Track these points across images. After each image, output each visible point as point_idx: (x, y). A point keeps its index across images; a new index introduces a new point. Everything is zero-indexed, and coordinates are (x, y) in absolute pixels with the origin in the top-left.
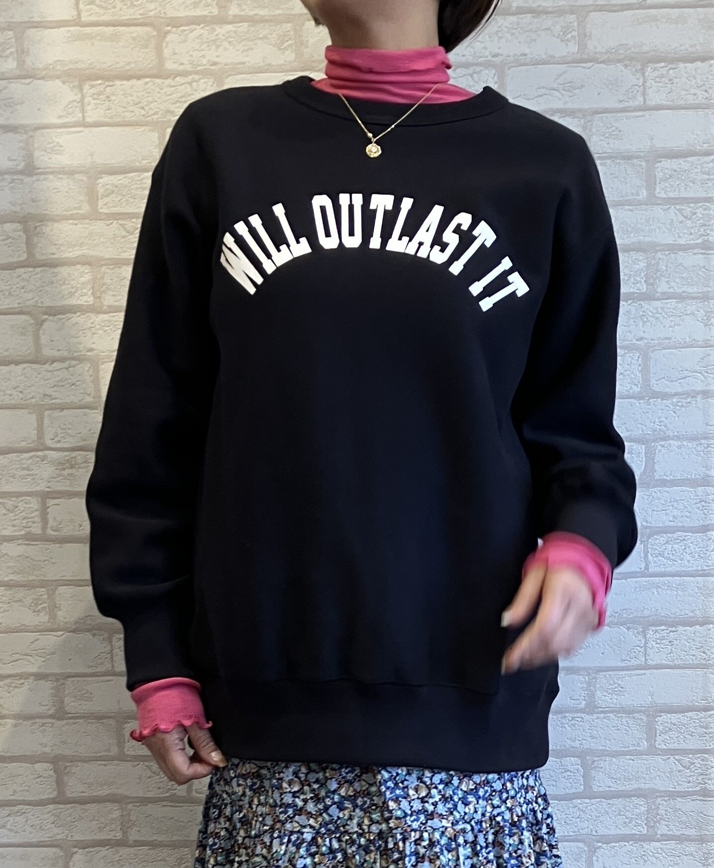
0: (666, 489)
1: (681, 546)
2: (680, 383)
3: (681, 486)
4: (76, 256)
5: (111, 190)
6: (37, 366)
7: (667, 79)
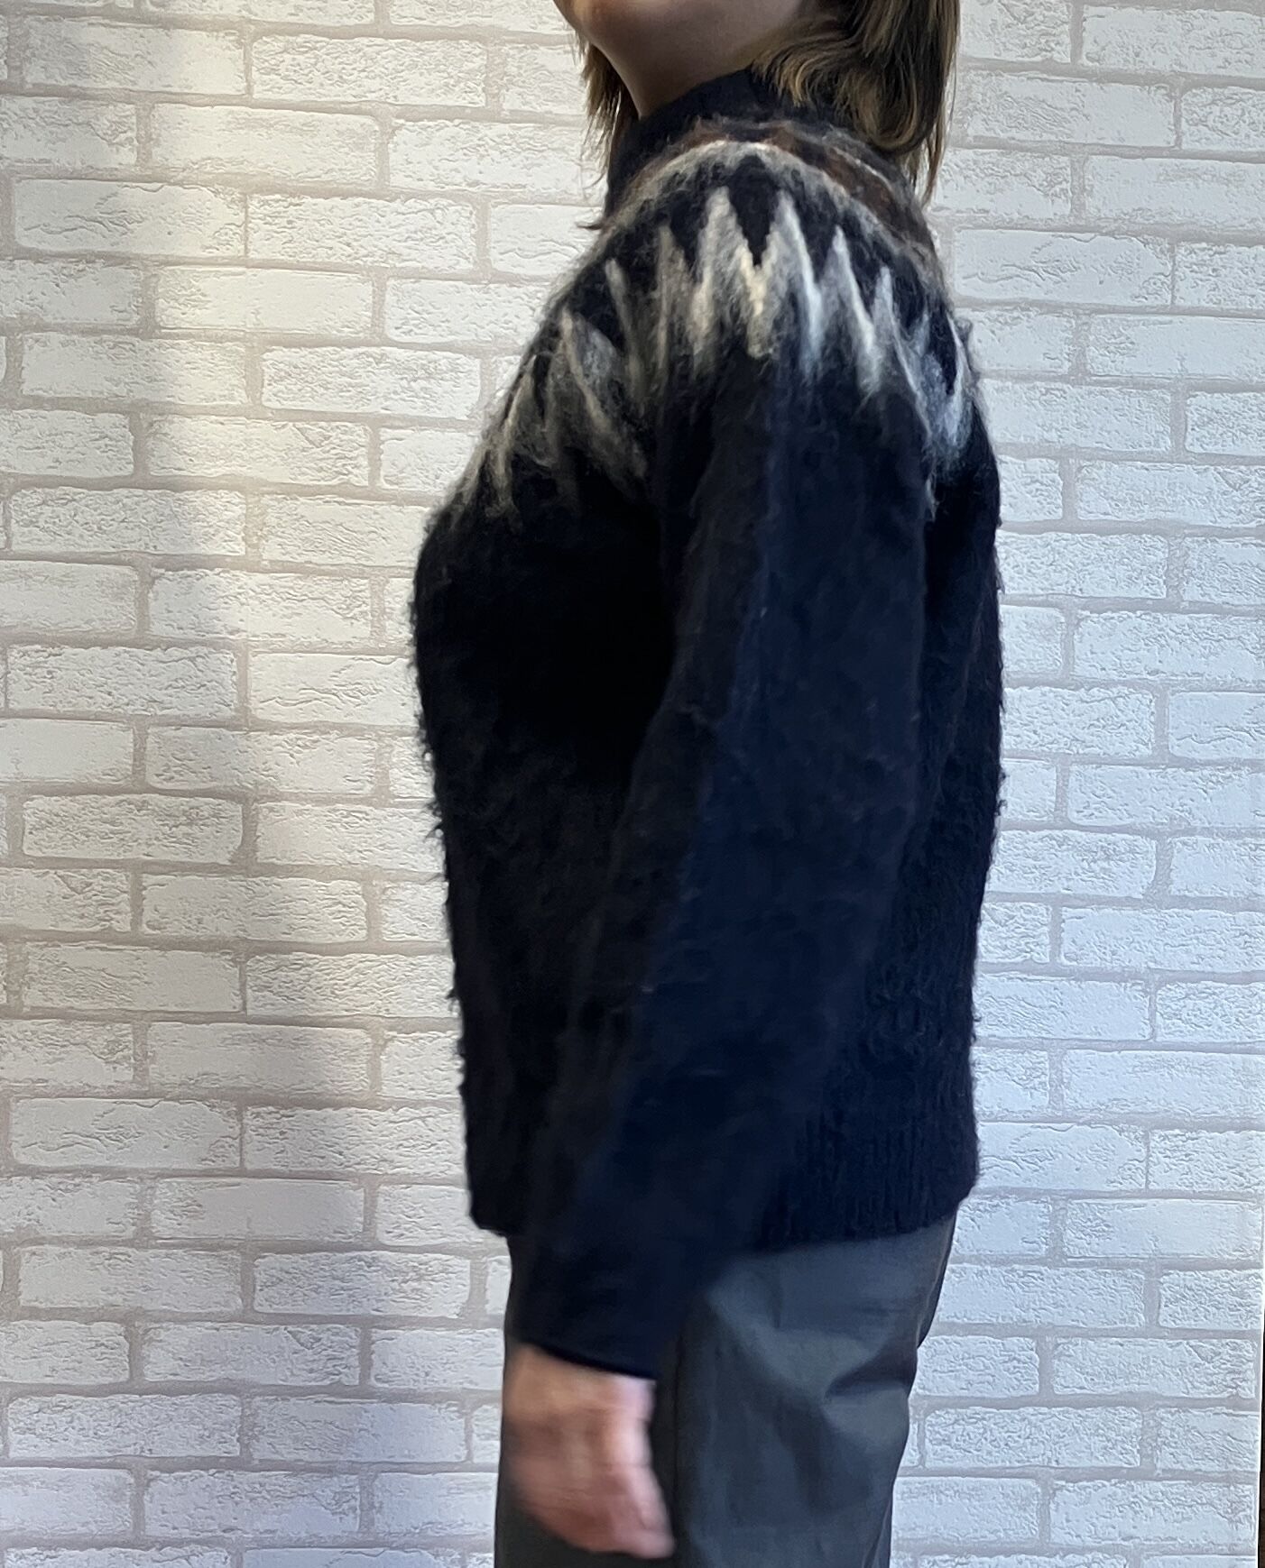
0: (1189, 912)
1: (1210, 1003)
2: (1214, 746)
3: (1212, 908)
4: (218, 475)
5: (286, 373)
6: (140, 652)
7: (1210, 268)
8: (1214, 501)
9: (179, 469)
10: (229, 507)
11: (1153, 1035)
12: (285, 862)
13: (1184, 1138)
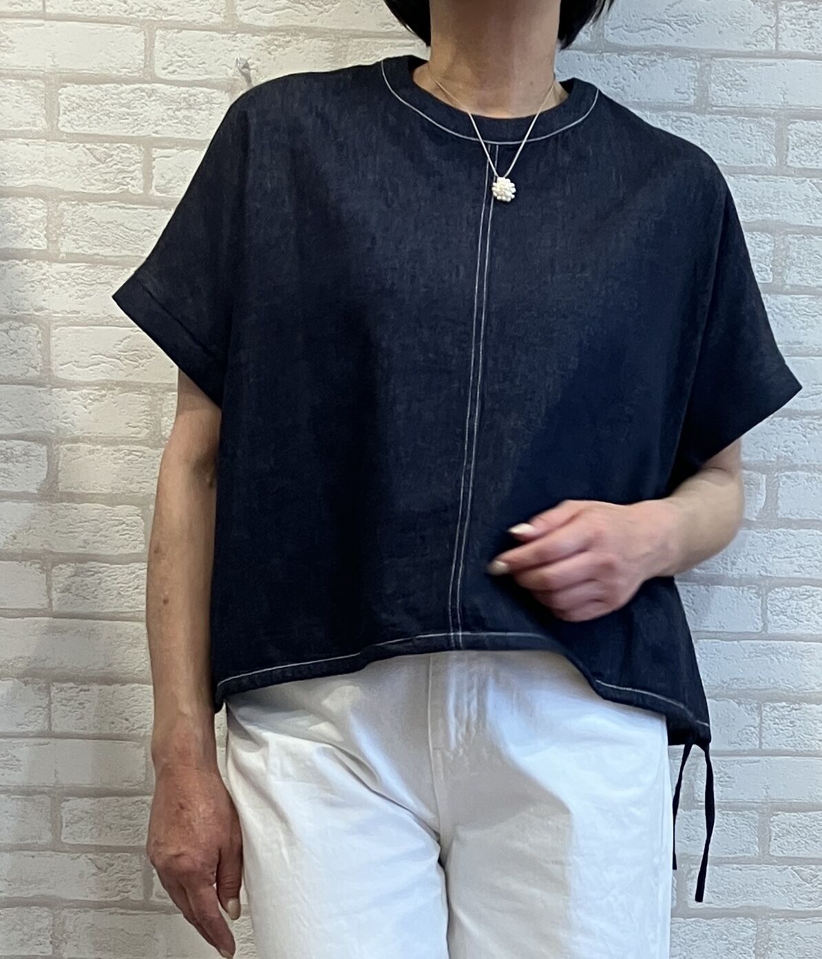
5: (77, 104)
11: (765, 627)
12: (81, 490)
13: (789, 709)
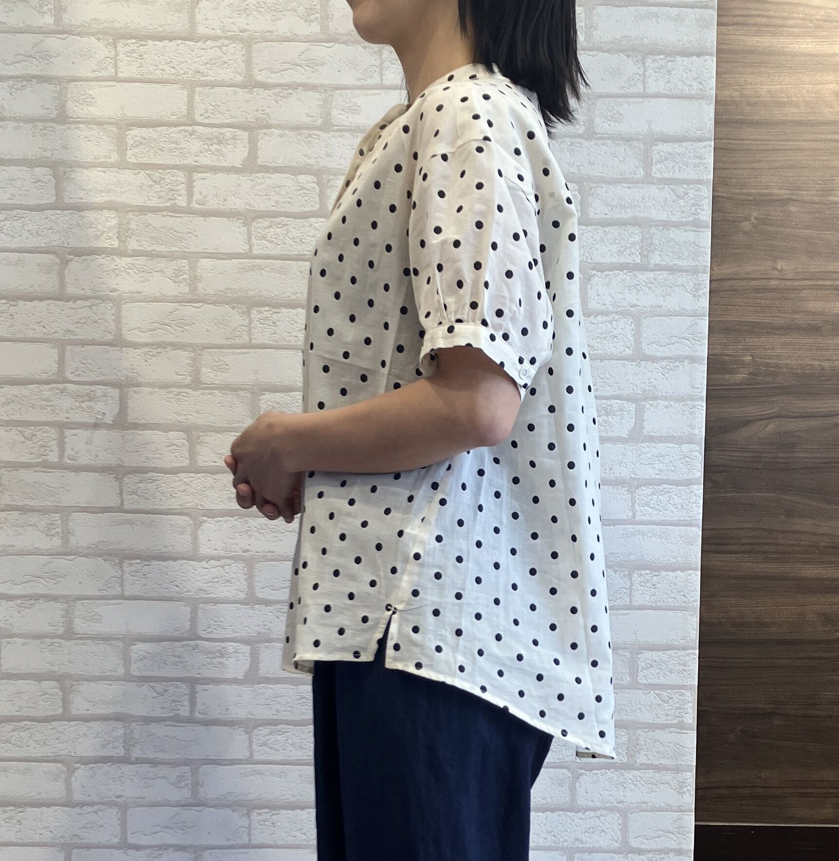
0: (653, 444)
1: (666, 498)
2: (668, 348)
3: (667, 442)
4: (102, 201)
6: (61, 303)
7: (666, 70)
8: (668, 206)
9: (81, 199)
10: (109, 220)
